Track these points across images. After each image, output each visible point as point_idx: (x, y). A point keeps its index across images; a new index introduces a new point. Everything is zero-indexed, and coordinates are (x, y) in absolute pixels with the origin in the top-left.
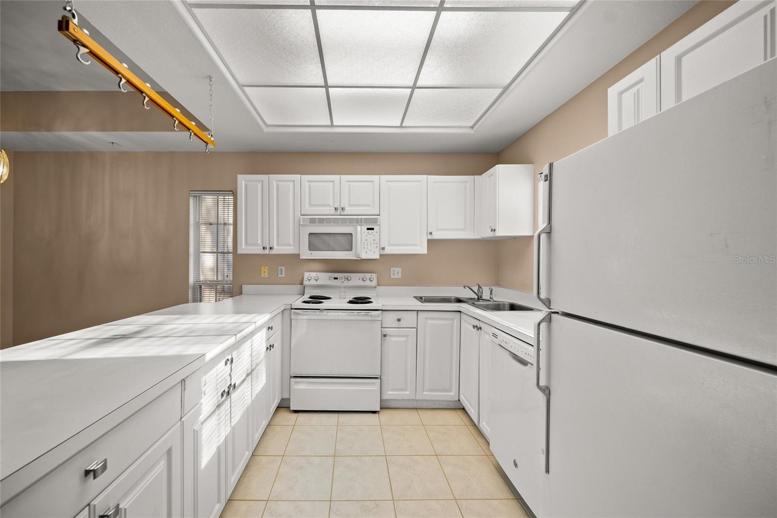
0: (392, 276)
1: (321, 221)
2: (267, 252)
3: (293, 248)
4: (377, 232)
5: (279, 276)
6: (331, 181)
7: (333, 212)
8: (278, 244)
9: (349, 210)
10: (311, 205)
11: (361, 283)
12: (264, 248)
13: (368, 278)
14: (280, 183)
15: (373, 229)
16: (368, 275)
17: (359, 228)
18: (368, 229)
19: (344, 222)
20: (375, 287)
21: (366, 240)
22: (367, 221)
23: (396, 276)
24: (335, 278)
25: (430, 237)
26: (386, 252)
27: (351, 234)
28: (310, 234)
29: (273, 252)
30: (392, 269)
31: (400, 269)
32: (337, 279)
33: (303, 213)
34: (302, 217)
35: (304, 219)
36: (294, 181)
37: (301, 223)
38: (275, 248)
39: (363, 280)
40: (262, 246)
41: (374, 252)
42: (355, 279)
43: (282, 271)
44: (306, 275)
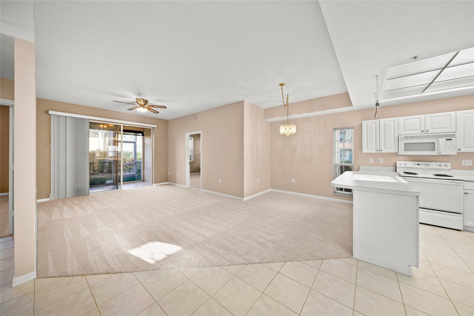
0: (463, 164)
1: (412, 137)
2: (378, 152)
3: (394, 150)
4: (454, 141)
5: (380, 162)
6: (419, 118)
7: (420, 132)
8: (385, 148)
9: (431, 131)
10: (404, 130)
11: (438, 167)
14: (385, 122)
15: (451, 140)
16: (443, 164)
17: (440, 140)
18: (447, 140)
19: (428, 137)
20: (450, 170)
21: (446, 145)
22: (445, 136)
23: (467, 164)
24: (417, 164)
26: (462, 151)
27: (434, 143)
28: (405, 144)
29: (382, 152)
31: (471, 161)
32: (419, 164)
33: (399, 134)
34: (399, 136)
35: (401, 137)
36: (394, 121)
37: (399, 139)
38: (383, 150)
39: (440, 165)
40: (376, 149)
41: (452, 151)
42: (433, 165)
43: (381, 160)
44: (398, 163)
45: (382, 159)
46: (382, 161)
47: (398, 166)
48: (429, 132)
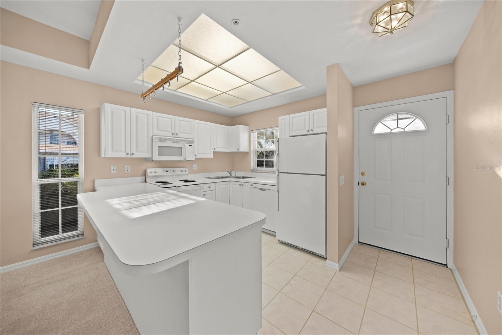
0: (193, 169)
1: (166, 140)
2: (129, 156)
3: (147, 154)
5: (125, 171)
6: (169, 118)
7: (171, 135)
8: (137, 151)
9: (180, 135)
10: (158, 130)
11: (181, 173)
12: (127, 154)
14: (137, 114)
15: (192, 146)
16: (184, 169)
17: (185, 145)
18: (189, 145)
19: (178, 141)
20: (188, 175)
21: (189, 151)
22: (189, 141)
23: (195, 169)
24: (166, 171)
25: (214, 151)
26: (197, 157)
27: (182, 148)
28: (159, 146)
29: (133, 156)
30: (193, 165)
31: (197, 165)
32: (168, 171)
33: (154, 134)
34: (154, 136)
35: (155, 137)
36: (148, 115)
37: (154, 140)
38: (135, 154)
39: (182, 171)
40: (125, 152)
41: (192, 157)
42: (178, 171)
43: (128, 168)
44: (149, 170)
45: (129, 166)
46: (129, 170)
47: (149, 174)
48: (178, 136)
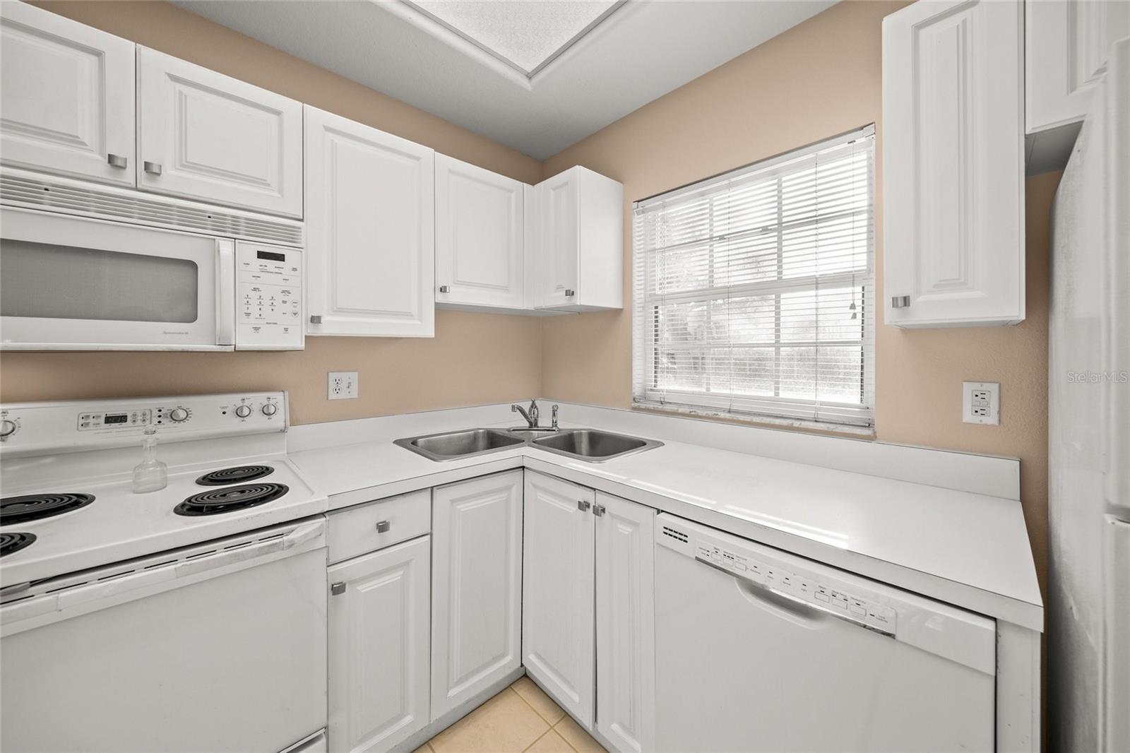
0: (332, 396)
4: (295, 269)
9: (172, 178)
11: (235, 425)
13: (256, 408)
15: (281, 258)
16: (257, 399)
17: (226, 247)
18: (262, 255)
19: (157, 215)
20: (283, 431)
21: (255, 289)
22: (256, 229)
23: (344, 395)
24: (109, 420)
25: (441, 298)
26: (325, 329)
27: (192, 265)
30: (332, 376)
31: (354, 376)
32: (122, 419)
39: (238, 413)
41: (286, 330)
42: (208, 414)
